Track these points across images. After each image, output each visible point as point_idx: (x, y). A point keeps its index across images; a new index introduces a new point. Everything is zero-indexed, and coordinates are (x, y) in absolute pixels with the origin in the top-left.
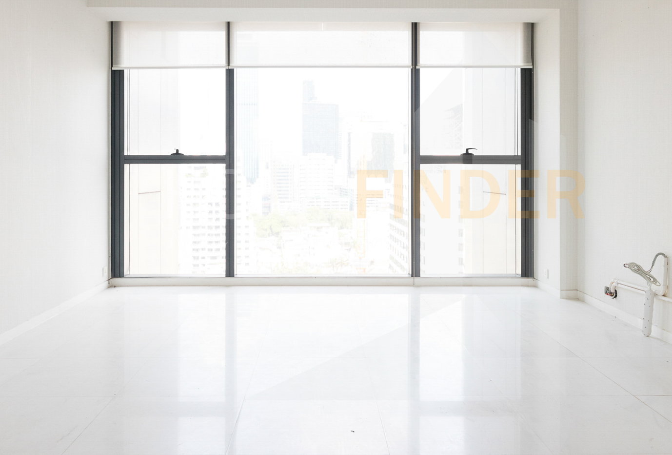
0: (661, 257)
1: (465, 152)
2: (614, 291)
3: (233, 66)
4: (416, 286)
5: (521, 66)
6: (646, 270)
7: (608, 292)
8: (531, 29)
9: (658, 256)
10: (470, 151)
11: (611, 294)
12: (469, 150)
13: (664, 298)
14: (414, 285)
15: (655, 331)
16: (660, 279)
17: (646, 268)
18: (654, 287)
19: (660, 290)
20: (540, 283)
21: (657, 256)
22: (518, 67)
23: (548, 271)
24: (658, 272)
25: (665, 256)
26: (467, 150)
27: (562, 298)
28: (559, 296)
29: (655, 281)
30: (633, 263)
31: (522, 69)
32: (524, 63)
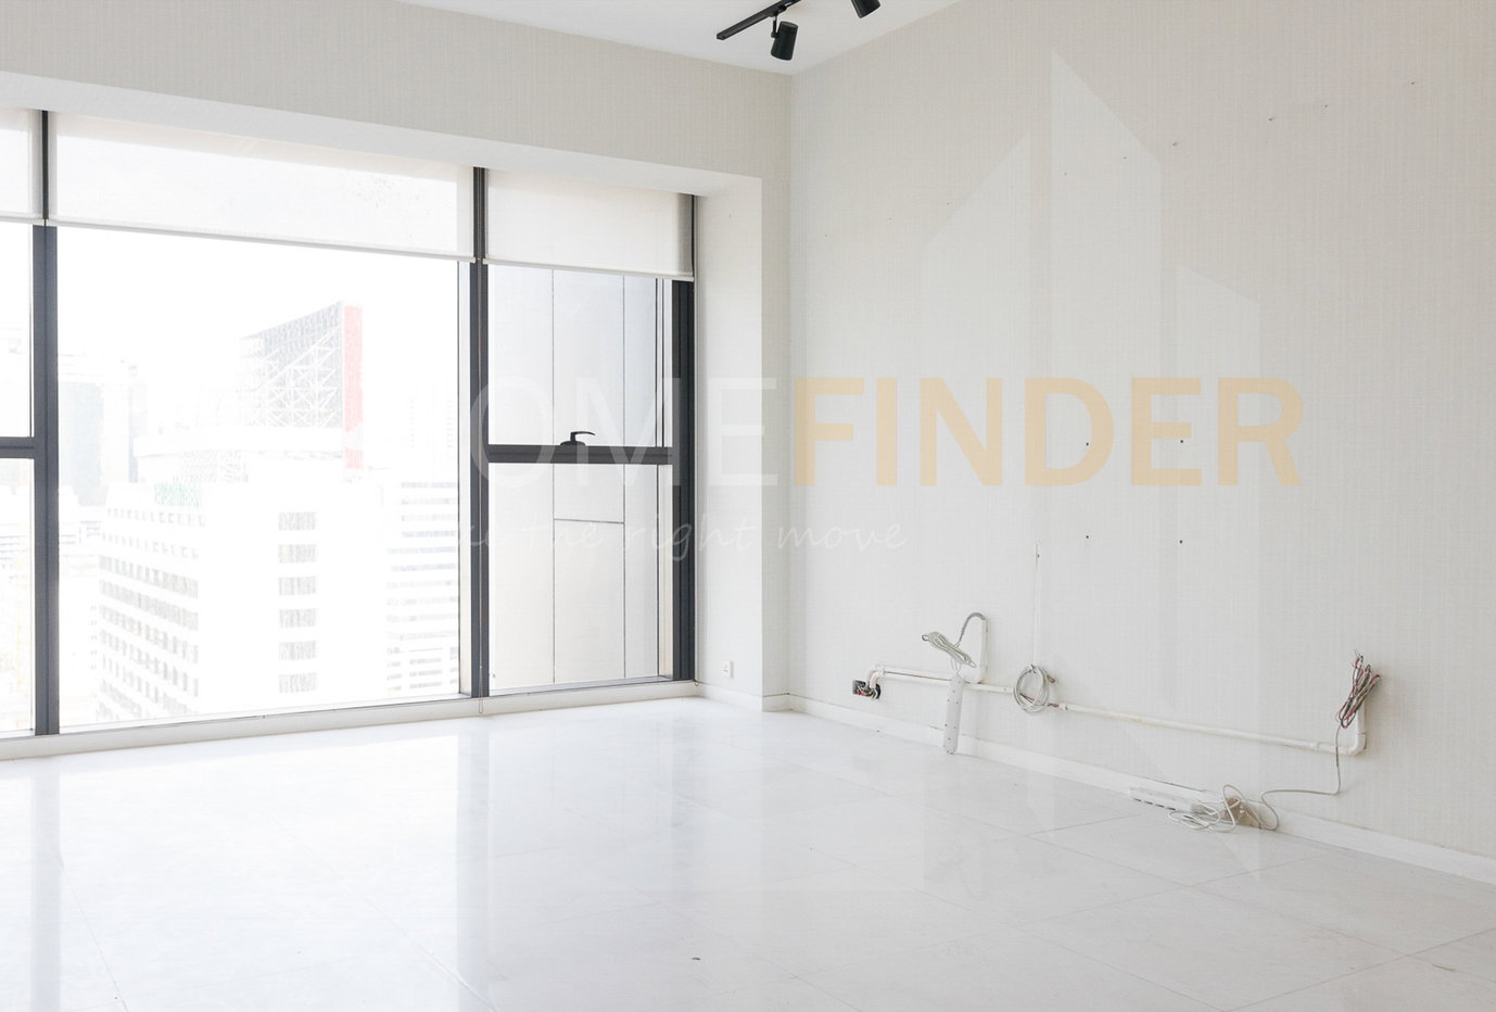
0: (976, 622)
1: (569, 440)
2: (875, 687)
3: (54, 221)
4: (484, 716)
5: (673, 276)
6: (954, 643)
7: (861, 688)
8: (691, 206)
9: (970, 621)
10: (578, 438)
11: (869, 693)
12: (577, 436)
13: (981, 687)
14: (481, 714)
15: (964, 744)
16: (976, 656)
17: (953, 640)
18: (965, 670)
19: (974, 674)
20: (710, 689)
21: (969, 618)
22: (668, 276)
23: (732, 664)
24: (972, 645)
25: (983, 618)
26: (573, 435)
27: (766, 710)
28: (760, 707)
29: (967, 658)
30: (936, 633)
31: (673, 281)
32: (680, 270)
